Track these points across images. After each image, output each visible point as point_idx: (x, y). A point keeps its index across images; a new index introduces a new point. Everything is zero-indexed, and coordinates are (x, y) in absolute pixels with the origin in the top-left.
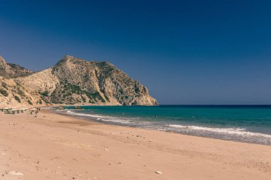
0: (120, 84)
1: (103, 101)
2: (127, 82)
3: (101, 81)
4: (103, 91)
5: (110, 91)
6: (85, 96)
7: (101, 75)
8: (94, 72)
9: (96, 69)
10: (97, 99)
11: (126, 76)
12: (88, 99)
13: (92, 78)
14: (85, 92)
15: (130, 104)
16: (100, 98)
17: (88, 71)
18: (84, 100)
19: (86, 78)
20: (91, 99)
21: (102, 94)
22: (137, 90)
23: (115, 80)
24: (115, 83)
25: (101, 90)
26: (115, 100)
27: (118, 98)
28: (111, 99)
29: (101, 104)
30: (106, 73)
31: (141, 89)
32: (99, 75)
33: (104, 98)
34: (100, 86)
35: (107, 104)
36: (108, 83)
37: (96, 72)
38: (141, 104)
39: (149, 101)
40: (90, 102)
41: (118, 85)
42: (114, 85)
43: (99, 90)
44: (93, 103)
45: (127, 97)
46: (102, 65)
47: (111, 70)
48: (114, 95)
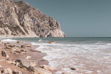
0: (37, 19)
1: (24, 34)
2: (43, 18)
3: (20, 16)
4: (23, 25)
5: (29, 25)
6: (7, 29)
7: (20, 12)
8: (14, 9)
9: (16, 6)
10: (18, 32)
11: (41, 13)
12: (10, 32)
13: (12, 14)
14: (7, 25)
15: (46, 36)
16: (21, 31)
17: (9, 8)
18: (7, 32)
19: (8, 14)
20: (13, 31)
21: (22, 28)
22: (51, 25)
23: (32, 16)
24: (32, 18)
25: (20, 24)
26: (33, 33)
27: (35, 31)
28: (30, 31)
29: (22, 36)
30: (24, 10)
31: (54, 24)
32: (18, 12)
33: (24, 31)
34: (19, 21)
35: (27, 36)
36: (27, 18)
37: (15, 9)
38: (55, 36)
39: (61, 34)
40: (12, 34)
41: (35, 20)
42: (31, 20)
43: (18, 24)
44: (15, 35)
45: (43, 31)
46: (20, 3)
47: (29, 7)
48: (31, 29)
